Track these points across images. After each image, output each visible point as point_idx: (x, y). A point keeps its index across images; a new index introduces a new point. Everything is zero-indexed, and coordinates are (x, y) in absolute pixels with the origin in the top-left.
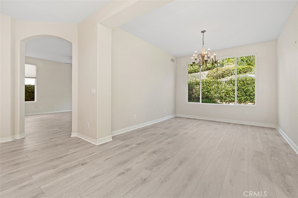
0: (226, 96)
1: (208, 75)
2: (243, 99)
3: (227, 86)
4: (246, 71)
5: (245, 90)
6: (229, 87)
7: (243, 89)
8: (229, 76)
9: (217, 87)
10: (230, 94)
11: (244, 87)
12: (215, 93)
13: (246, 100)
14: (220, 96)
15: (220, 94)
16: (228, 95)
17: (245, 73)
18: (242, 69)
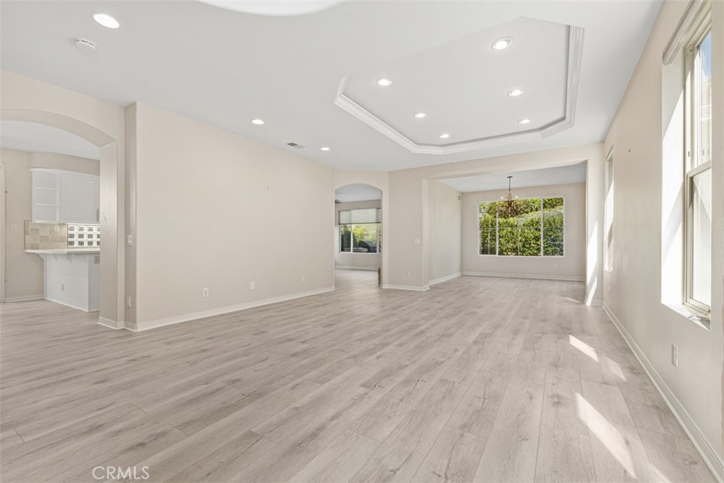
0: (525, 247)
1: (490, 209)
2: (550, 251)
3: (526, 230)
4: (554, 203)
5: (553, 237)
6: (530, 234)
7: (551, 236)
8: (527, 212)
9: (510, 232)
10: (530, 244)
11: (551, 233)
12: (508, 242)
13: (554, 253)
14: (515, 246)
15: (515, 243)
16: (528, 246)
17: (553, 207)
18: (549, 200)
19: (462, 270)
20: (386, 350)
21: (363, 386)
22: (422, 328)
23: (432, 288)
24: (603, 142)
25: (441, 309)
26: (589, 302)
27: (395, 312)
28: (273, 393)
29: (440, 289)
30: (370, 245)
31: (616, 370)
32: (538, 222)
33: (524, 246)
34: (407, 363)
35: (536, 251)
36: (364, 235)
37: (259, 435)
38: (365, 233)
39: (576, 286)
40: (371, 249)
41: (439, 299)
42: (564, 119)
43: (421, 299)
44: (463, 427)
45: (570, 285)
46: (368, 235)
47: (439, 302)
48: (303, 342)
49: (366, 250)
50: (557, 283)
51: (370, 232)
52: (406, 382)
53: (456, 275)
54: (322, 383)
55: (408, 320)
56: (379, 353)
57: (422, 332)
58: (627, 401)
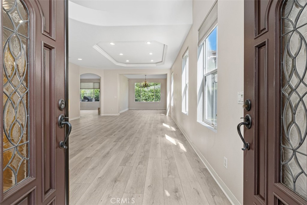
19: (129, 107)
20: (115, 133)
21: (114, 142)
22: (124, 126)
23: (121, 114)
24: (171, 69)
25: (127, 120)
26: (167, 115)
27: (112, 123)
28: (86, 149)
29: (124, 114)
30: (89, 98)
31: (174, 129)
32: (152, 90)
33: (148, 98)
34: (124, 135)
35: (152, 100)
36: (84, 94)
37: (90, 157)
38: (85, 93)
39: (164, 111)
40: (90, 100)
41: (125, 117)
42: (162, 61)
43: (118, 118)
44: (145, 144)
45: (162, 111)
46: (86, 94)
47: (125, 118)
48: (83, 135)
49: (87, 100)
50: (159, 110)
51: (87, 92)
52: (126, 139)
53: (127, 109)
54: (101, 143)
55: (117, 125)
56: (114, 134)
57: (124, 127)
58: (176, 134)
